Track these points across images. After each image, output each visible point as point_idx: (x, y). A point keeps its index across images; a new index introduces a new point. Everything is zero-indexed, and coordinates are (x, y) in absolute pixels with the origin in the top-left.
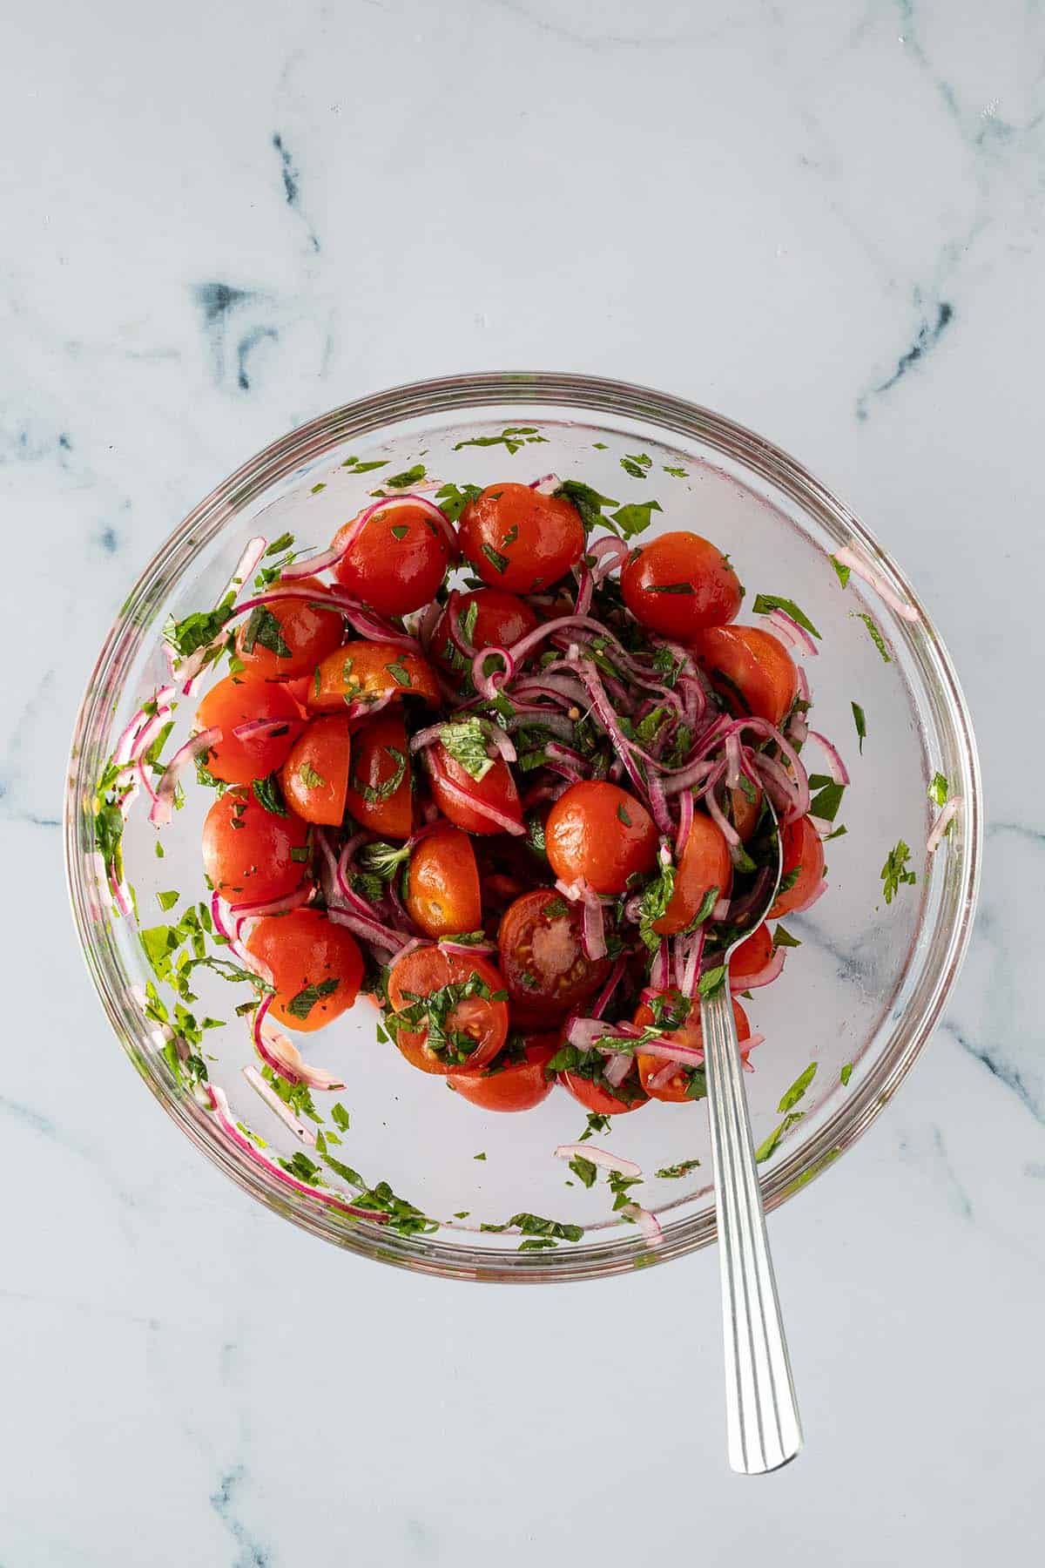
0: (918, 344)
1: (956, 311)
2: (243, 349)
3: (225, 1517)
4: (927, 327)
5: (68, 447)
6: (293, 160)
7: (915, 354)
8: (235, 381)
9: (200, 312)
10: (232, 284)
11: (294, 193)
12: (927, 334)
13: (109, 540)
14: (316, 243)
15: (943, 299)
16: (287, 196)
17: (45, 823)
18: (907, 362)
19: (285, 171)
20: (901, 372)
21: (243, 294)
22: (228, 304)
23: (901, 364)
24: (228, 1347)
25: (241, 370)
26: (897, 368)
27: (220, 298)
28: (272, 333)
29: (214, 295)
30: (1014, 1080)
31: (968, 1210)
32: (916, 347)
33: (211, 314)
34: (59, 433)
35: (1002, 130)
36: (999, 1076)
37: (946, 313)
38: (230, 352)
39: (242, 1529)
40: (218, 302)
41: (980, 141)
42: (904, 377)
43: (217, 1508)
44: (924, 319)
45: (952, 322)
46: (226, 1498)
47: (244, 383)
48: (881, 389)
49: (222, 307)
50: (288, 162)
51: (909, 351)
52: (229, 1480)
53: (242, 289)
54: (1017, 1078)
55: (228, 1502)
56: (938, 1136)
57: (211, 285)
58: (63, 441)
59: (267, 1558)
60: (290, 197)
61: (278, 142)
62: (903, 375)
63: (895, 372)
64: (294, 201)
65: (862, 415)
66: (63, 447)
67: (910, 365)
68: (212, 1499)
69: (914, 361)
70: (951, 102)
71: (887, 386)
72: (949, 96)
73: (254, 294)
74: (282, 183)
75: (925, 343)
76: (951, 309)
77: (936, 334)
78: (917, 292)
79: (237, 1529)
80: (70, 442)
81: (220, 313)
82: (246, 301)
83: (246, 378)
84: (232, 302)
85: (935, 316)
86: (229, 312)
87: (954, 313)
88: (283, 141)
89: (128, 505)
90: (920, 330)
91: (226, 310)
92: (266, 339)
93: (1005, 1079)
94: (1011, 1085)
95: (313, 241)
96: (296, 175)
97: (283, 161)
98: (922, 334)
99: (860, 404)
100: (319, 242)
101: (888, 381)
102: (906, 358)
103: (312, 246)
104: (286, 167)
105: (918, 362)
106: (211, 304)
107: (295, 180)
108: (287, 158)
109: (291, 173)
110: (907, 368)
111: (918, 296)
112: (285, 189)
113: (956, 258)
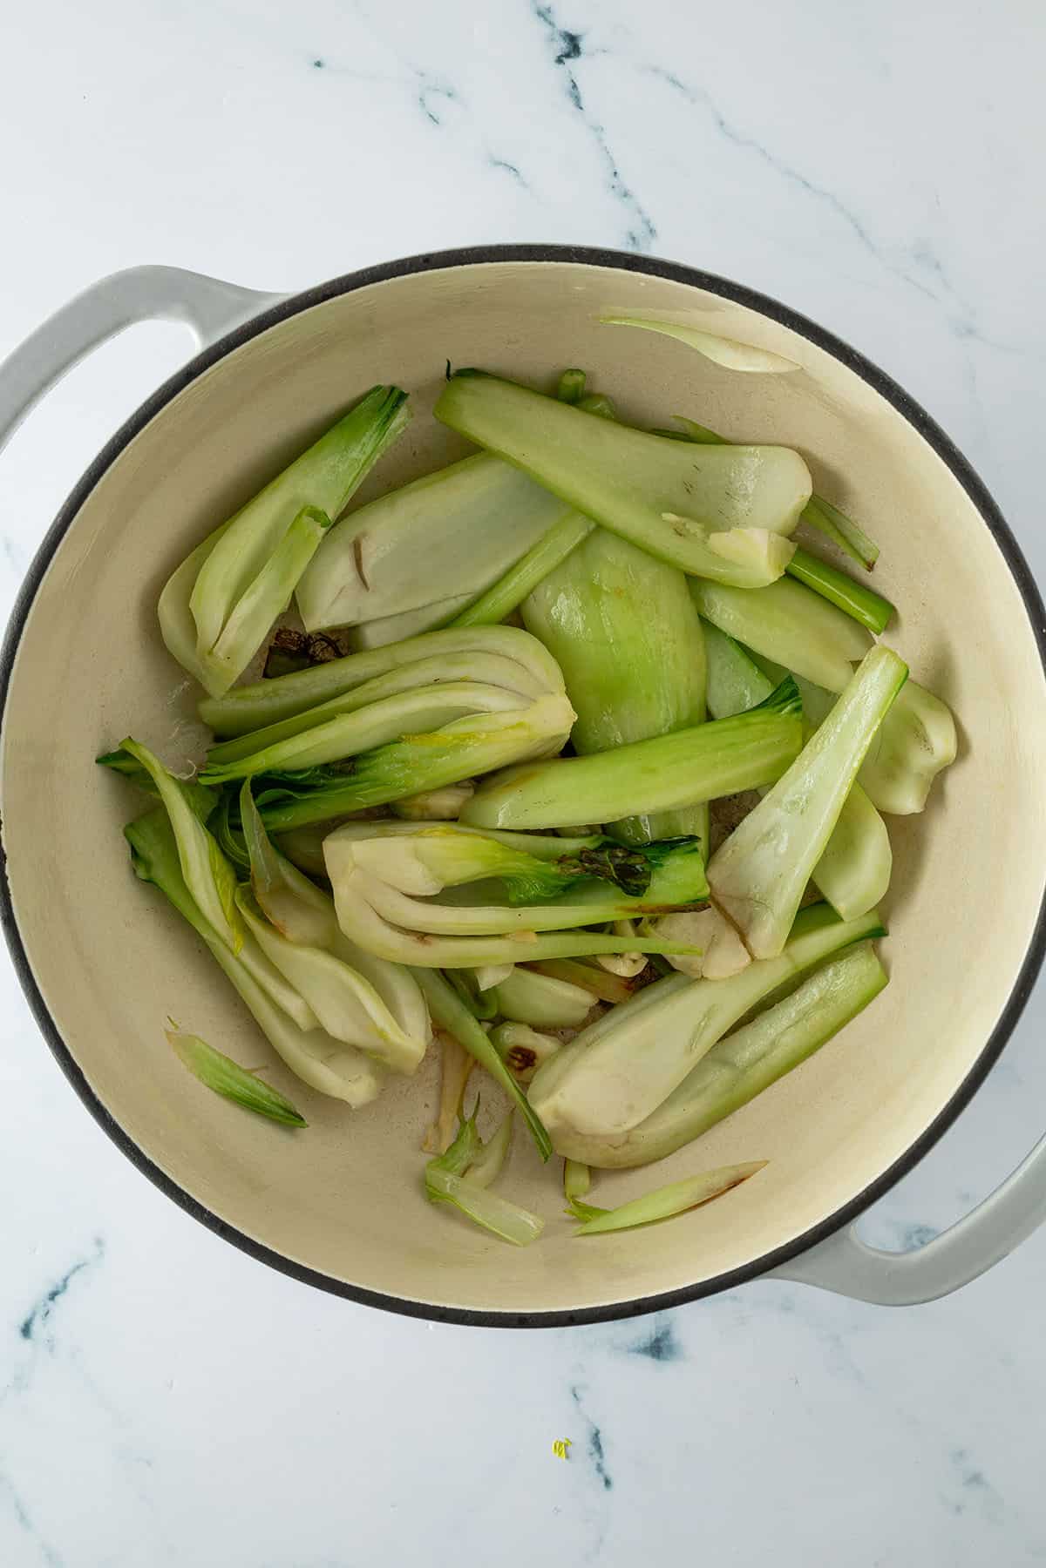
0: (50, 1304)
1: (17, 1332)
4: (43, 1320)
6: (595, 1467)
7: (53, 1296)
9: (677, 1336)
10: (647, 1361)
11: (594, 1439)
12: (42, 1313)
14: (575, 1395)
15: (28, 1343)
16: (600, 1435)
18: (60, 1289)
19: (602, 1455)
20: (65, 1280)
21: (639, 1352)
22: (652, 1344)
23: (65, 1286)
26: (70, 1283)
27: (659, 1348)
29: (664, 1350)
32: (52, 1302)
33: (667, 1334)
37: (26, 1331)
40: (662, 1345)
42: (64, 1274)
44: (44, 1325)
45: (21, 1323)
48: (83, 1265)
49: (658, 1340)
50: (599, 1465)
51: (56, 1298)
53: (639, 1355)
57: (666, 1359)
60: (597, 1434)
61: (607, 1482)
62: (64, 1277)
63: (70, 1278)
64: (594, 1432)
65: (99, 1242)
67: (57, 1286)
69: (55, 1289)
70: (21, 1511)
71: (78, 1267)
72: (23, 1518)
73: (630, 1351)
74: (604, 1449)
75: (45, 1305)
76: (22, 1334)
77: (34, 1314)
78: (51, 1350)
81: (659, 1335)
82: (636, 1345)
84: (649, 1346)
85: (36, 1328)
86: (651, 1337)
87: (20, 1329)
88: (603, 1483)
90: (48, 1315)
91: (653, 1339)
95: (578, 1396)
96: (591, 1454)
97: (605, 1465)
98: (47, 1313)
99: (102, 1253)
100: (573, 1396)
101: (77, 1272)
102: (62, 1292)
103: (579, 1393)
104: (600, 1461)
105: (51, 1289)
106: (666, 1342)
107: (593, 1449)
108: (600, 1469)
109: (596, 1456)
110: (61, 1283)
111: (51, 1345)
112: (602, 1442)
113: (18, 1378)
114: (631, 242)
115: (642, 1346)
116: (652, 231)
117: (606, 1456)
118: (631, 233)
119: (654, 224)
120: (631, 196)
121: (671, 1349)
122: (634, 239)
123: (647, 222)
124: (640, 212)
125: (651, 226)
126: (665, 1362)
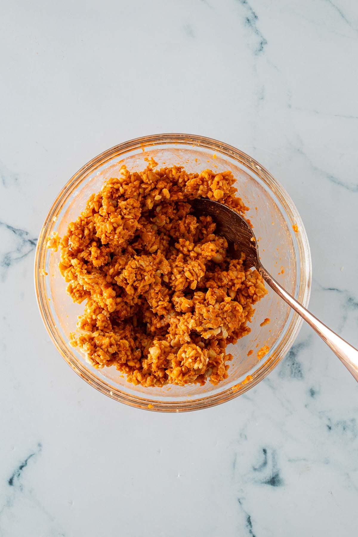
0: (20, 471)
1: (8, 483)
2: (265, 463)
3: (262, 37)
4: (17, 477)
5: (328, 426)
7: (21, 468)
8: (268, 451)
9: (282, 476)
10: (269, 487)
11: (248, 520)
12: (17, 475)
13: (312, 393)
14: (240, 502)
15: (12, 487)
16: (250, 518)
17: (334, 289)
18: (24, 465)
19: (251, 527)
20: (26, 461)
21: (266, 483)
22: (271, 480)
23: (26, 464)
24: (262, 99)
25: (266, 456)
26: (28, 462)
27: (274, 481)
28: (255, 469)
29: (276, 482)
33: (277, 475)
34: (331, 431)
37: (11, 482)
38: (270, 462)
39: (255, 33)
43: (264, 40)
44: (19, 480)
45: (9, 480)
46: (262, 43)
47: (265, 451)
48: (33, 454)
49: (273, 478)
50: (250, 530)
51: (23, 469)
52: (261, 50)
53: (266, 485)
55: (261, 42)
56: (4, 183)
57: (277, 486)
58: (330, 428)
59: (246, 22)
60: (249, 518)
62: (26, 460)
63: (28, 460)
64: (248, 517)
65: (40, 445)
66: (330, 426)
68: (266, 43)
69: (21, 465)
71: (31, 455)
73: (262, 483)
74: (252, 523)
75: (18, 471)
77: (14, 475)
78: (22, 490)
79: (257, 32)
80: (328, 428)
81: (274, 476)
82: (265, 480)
83: (264, 452)
85: (15, 481)
86: (271, 476)
87: (8, 482)
89: (306, 406)
91: (272, 478)
92: (257, 467)
95: (241, 502)
96: (247, 526)
97: (252, 531)
98: (19, 475)
99: (41, 450)
100: (239, 502)
101: (31, 458)
102: (25, 466)
103: (241, 501)
104: (251, 528)
105: (20, 465)
106: (277, 479)
107: (248, 524)
108: (251, 532)
109: (249, 526)
110: (24, 462)
111: (21, 488)
112: (251, 521)
113: (8, 502)
114: (247, 22)
115: (267, 481)
116: (256, 17)
117: (253, 526)
118: (247, 18)
119: (257, 14)
120: (247, 3)
121: (279, 481)
122: (248, 20)
123: (254, 13)
124: (251, 9)
125: (256, 15)
126: (277, 487)
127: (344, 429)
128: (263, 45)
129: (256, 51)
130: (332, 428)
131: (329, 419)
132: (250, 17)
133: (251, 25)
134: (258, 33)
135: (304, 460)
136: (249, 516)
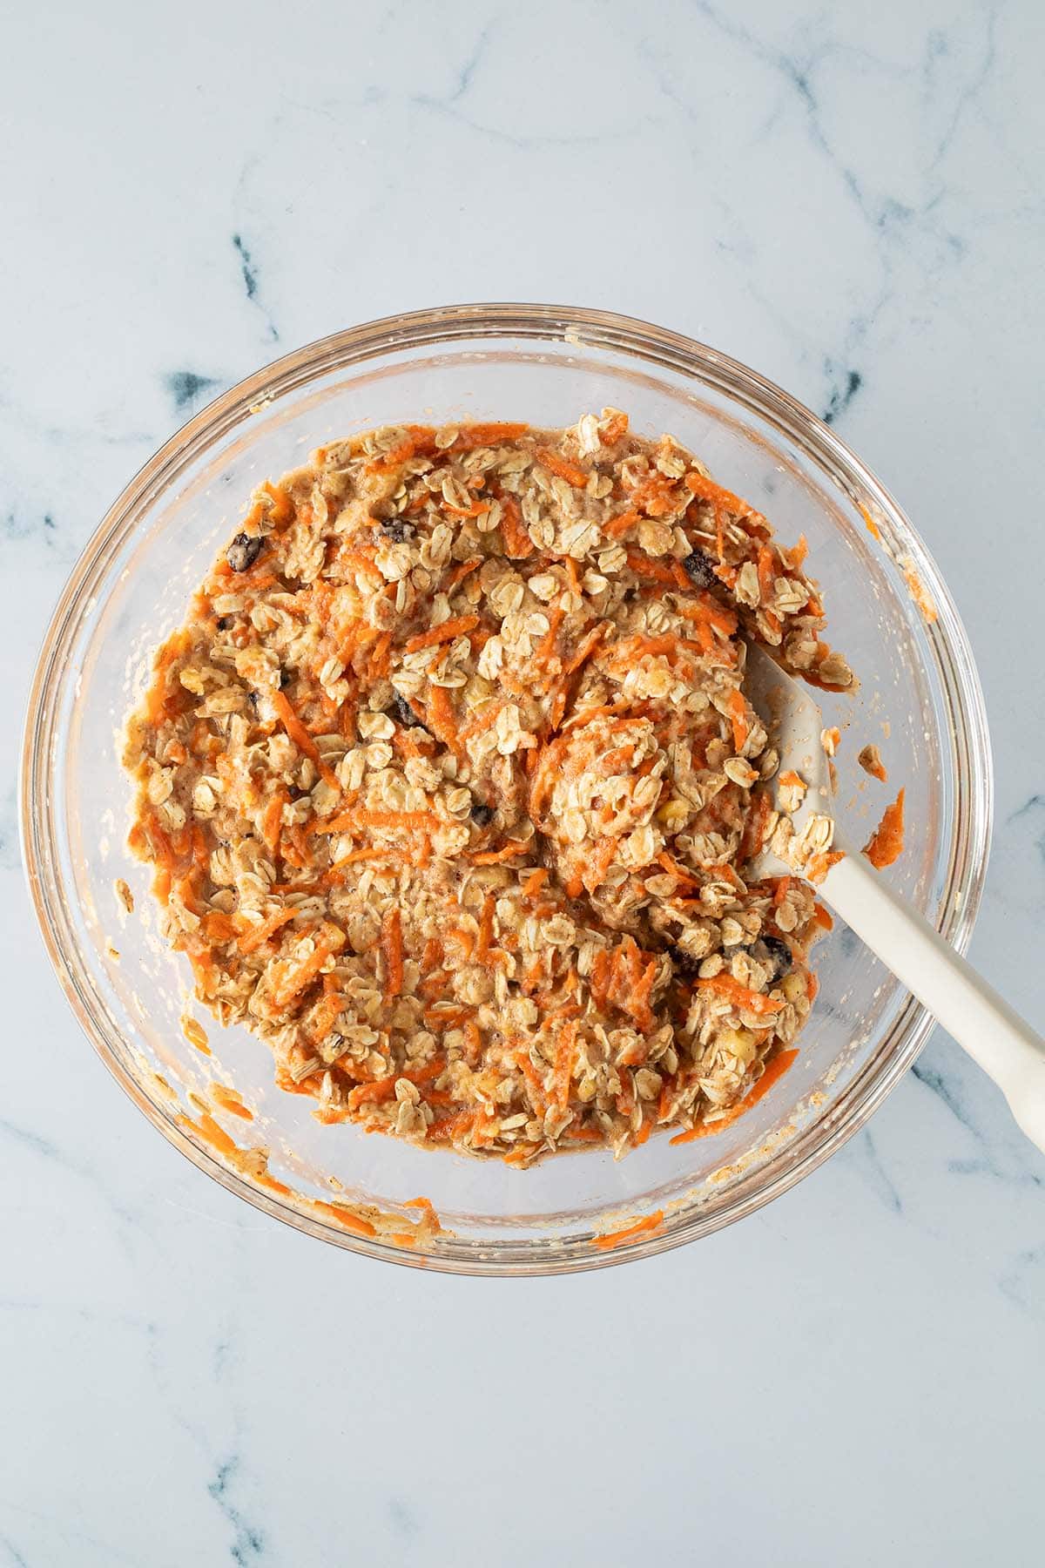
0: (830, 411)
1: (865, 379)
3: (222, 1504)
4: (837, 394)
5: (52, 526)
6: (252, 259)
7: (828, 419)
9: (170, 399)
10: (200, 372)
11: (254, 287)
12: (839, 401)
14: (275, 333)
15: (851, 369)
16: (247, 291)
19: (245, 269)
21: (209, 381)
22: (196, 391)
27: (188, 386)
29: (183, 383)
30: (937, 1083)
31: (898, 1204)
32: (828, 413)
33: (181, 401)
34: (45, 515)
35: (902, 212)
36: (923, 1080)
37: (855, 381)
39: (238, 1514)
40: (186, 390)
41: (882, 223)
43: (215, 1496)
44: (835, 388)
45: (860, 389)
46: (222, 1487)
49: (190, 394)
50: (247, 260)
52: (225, 1470)
53: (209, 377)
54: (940, 1081)
55: (225, 1490)
57: (180, 374)
58: (48, 521)
59: (261, 1541)
60: (251, 292)
61: (238, 242)
64: (254, 295)
66: (48, 526)
68: (210, 1488)
70: (855, 189)
72: (852, 182)
73: (220, 381)
74: (243, 276)
75: (836, 409)
76: (859, 377)
77: (847, 400)
78: (828, 362)
79: (234, 1515)
80: (53, 521)
81: (188, 399)
82: (212, 388)
84: (199, 388)
85: (844, 386)
86: (197, 397)
87: (862, 382)
88: (242, 241)
90: (832, 397)
91: (193, 397)
93: (928, 1082)
94: (935, 1088)
95: (272, 332)
96: (255, 271)
97: (242, 259)
98: (833, 401)
100: (278, 331)
103: (272, 336)
104: (246, 264)
106: (181, 391)
107: (254, 277)
108: (246, 256)
109: (250, 270)
111: (828, 367)
112: (245, 284)
113: (862, 330)
114: (258, 1542)
115: (205, 387)
116: (237, 1554)
117: (240, 269)
118: (258, 1550)
119: (233, 1560)
121: (176, 385)
122: (255, 1545)
125: (237, 1559)
126: (182, 371)
127: (11, 519)
128: (219, 1481)
129: (235, 1468)
130: (44, 522)
131: (49, 543)
132: (249, 1554)
133: (249, 1532)
134: (232, 1513)
135: (111, 441)
136: (251, 298)
